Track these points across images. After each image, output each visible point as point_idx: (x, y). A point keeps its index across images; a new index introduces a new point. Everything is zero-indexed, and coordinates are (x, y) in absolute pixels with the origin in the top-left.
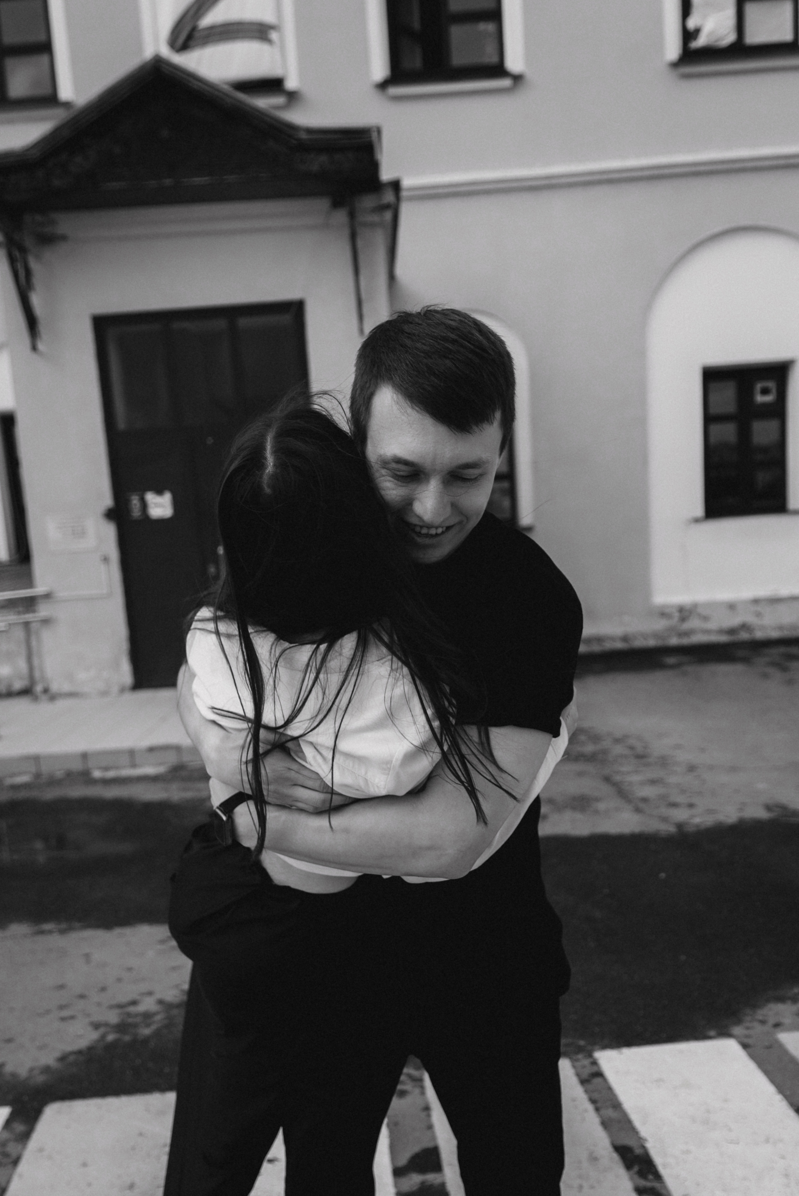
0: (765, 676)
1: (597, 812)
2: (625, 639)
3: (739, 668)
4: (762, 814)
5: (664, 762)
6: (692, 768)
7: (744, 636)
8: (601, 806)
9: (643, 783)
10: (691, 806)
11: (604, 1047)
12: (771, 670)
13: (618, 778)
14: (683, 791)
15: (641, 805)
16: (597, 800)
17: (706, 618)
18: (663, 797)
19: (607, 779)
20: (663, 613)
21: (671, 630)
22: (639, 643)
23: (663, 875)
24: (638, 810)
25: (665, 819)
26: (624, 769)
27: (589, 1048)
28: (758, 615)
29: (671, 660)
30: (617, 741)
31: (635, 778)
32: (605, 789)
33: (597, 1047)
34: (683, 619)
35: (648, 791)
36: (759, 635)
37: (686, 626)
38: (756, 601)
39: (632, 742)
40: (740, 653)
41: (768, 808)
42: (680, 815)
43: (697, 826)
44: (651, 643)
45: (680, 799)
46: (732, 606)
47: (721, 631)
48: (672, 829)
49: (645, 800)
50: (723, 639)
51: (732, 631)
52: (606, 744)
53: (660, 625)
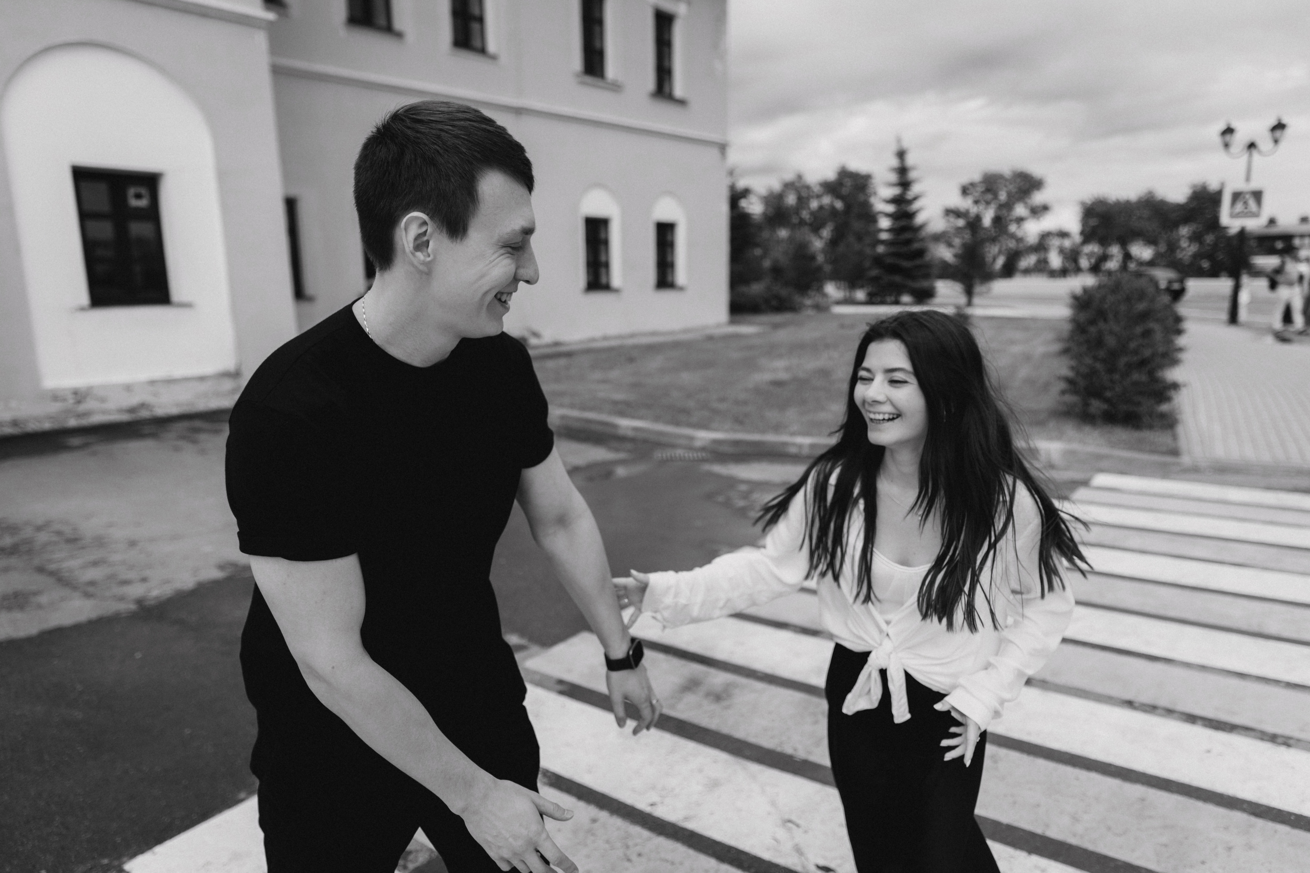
0: (177, 449)
1: (40, 606)
2: (15, 423)
3: (149, 443)
4: (217, 574)
5: (100, 542)
6: (132, 544)
7: (144, 414)
8: (43, 599)
9: (84, 567)
10: (144, 580)
11: (133, 855)
12: (180, 443)
13: (52, 567)
14: (131, 567)
15: (91, 589)
16: (36, 593)
17: (103, 400)
18: (111, 577)
19: (41, 570)
20: (56, 396)
21: (68, 412)
22: (32, 427)
23: (138, 655)
24: (88, 595)
25: (122, 599)
26: (57, 556)
27: (116, 863)
28: (155, 395)
29: (75, 441)
30: (39, 529)
31: (74, 563)
32: (40, 581)
33: (125, 859)
34: (79, 402)
35: (93, 574)
36: (160, 412)
37: (82, 408)
38: (152, 383)
39: (57, 527)
40: (147, 430)
41: (221, 567)
42: (136, 591)
43: (157, 598)
44: (47, 426)
45: (131, 575)
46: (128, 388)
47: (121, 411)
48: (133, 607)
49: (92, 583)
50: (125, 417)
51: (132, 410)
52: (28, 533)
53: (54, 408)
